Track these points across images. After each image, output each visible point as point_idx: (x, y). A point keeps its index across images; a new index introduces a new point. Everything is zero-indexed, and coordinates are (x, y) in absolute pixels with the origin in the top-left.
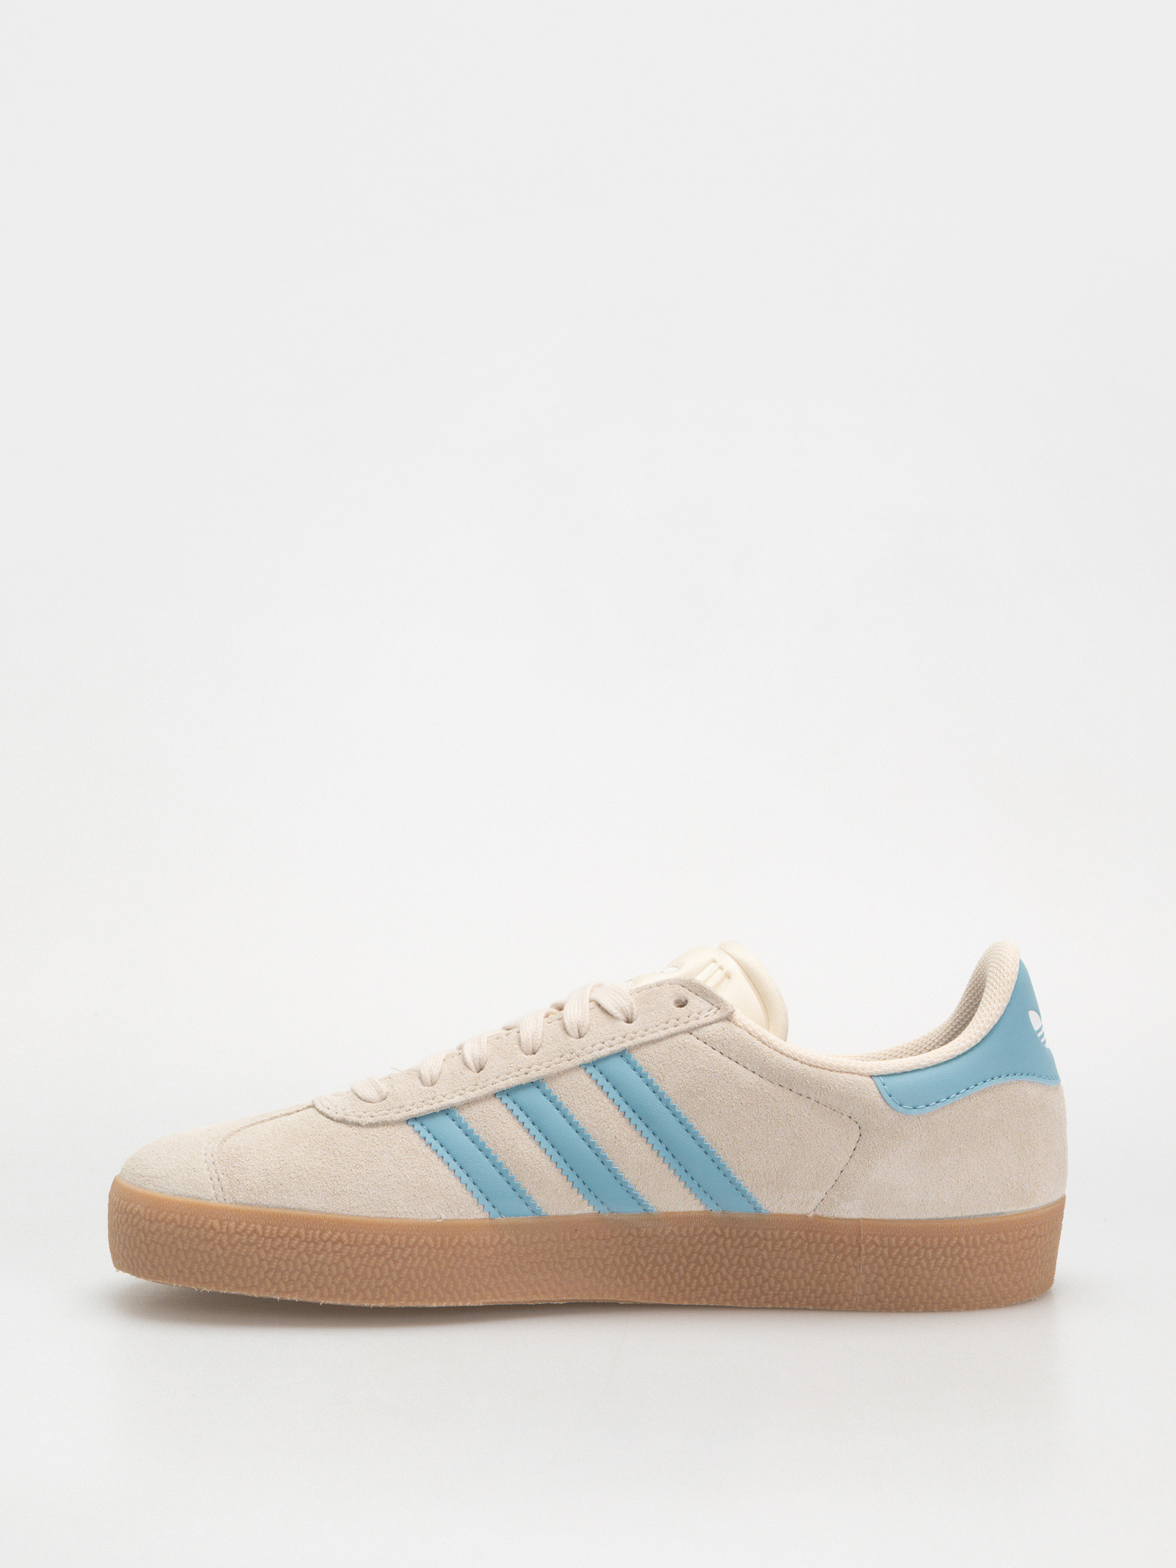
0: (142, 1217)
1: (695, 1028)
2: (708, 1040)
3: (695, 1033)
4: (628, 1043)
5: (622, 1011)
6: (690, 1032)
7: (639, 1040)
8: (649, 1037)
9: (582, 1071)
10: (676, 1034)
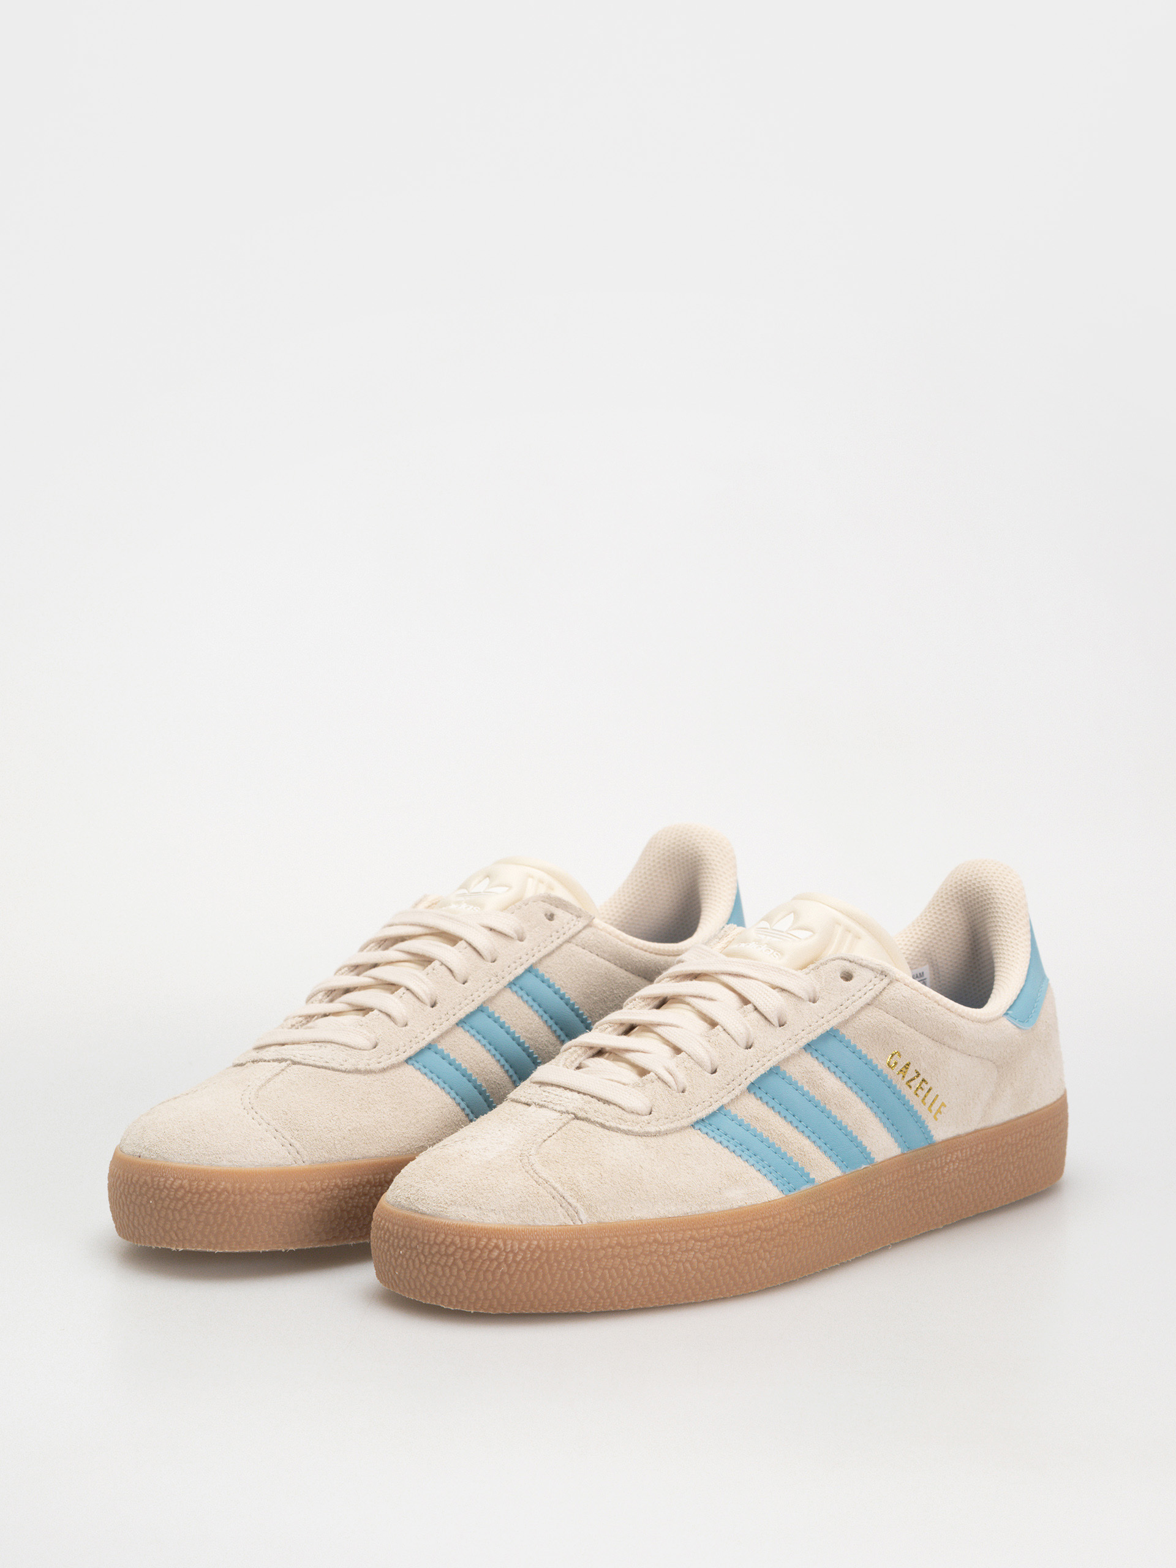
0: (231, 1192)
1: (573, 937)
2: (586, 945)
3: (573, 941)
4: (532, 960)
5: (516, 932)
6: (568, 941)
7: (539, 956)
8: (544, 952)
9: (509, 990)
10: (561, 945)
